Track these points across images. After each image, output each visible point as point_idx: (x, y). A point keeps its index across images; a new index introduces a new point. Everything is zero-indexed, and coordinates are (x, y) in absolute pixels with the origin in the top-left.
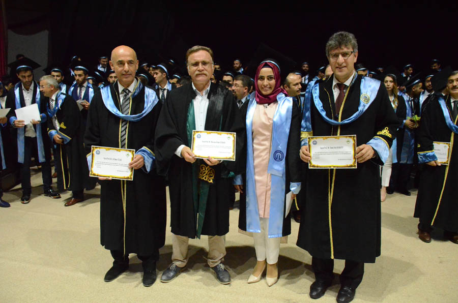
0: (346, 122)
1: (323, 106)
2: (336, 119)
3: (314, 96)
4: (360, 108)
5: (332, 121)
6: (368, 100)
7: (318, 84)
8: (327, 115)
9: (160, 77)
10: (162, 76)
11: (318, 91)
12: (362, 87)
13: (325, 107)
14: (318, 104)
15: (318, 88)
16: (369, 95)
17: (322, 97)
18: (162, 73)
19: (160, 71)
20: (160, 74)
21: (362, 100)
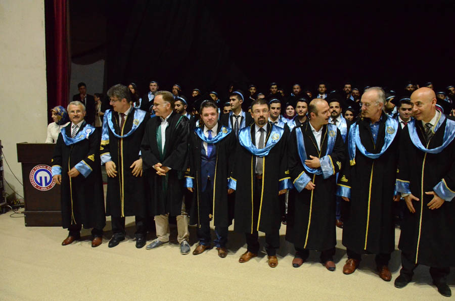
0: (126, 136)
1: (113, 126)
2: (120, 135)
3: (109, 119)
4: (133, 128)
5: (118, 135)
6: (138, 123)
7: (111, 112)
8: (115, 132)
9: (236, 104)
10: (239, 102)
11: (111, 117)
12: (135, 115)
13: (115, 127)
14: (111, 125)
15: (111, 114)
16: (138, 119)
17: (113, 120)
18: (239, 100)
19: (237, 98)
20: (237, 101)
21: (134, 123)
